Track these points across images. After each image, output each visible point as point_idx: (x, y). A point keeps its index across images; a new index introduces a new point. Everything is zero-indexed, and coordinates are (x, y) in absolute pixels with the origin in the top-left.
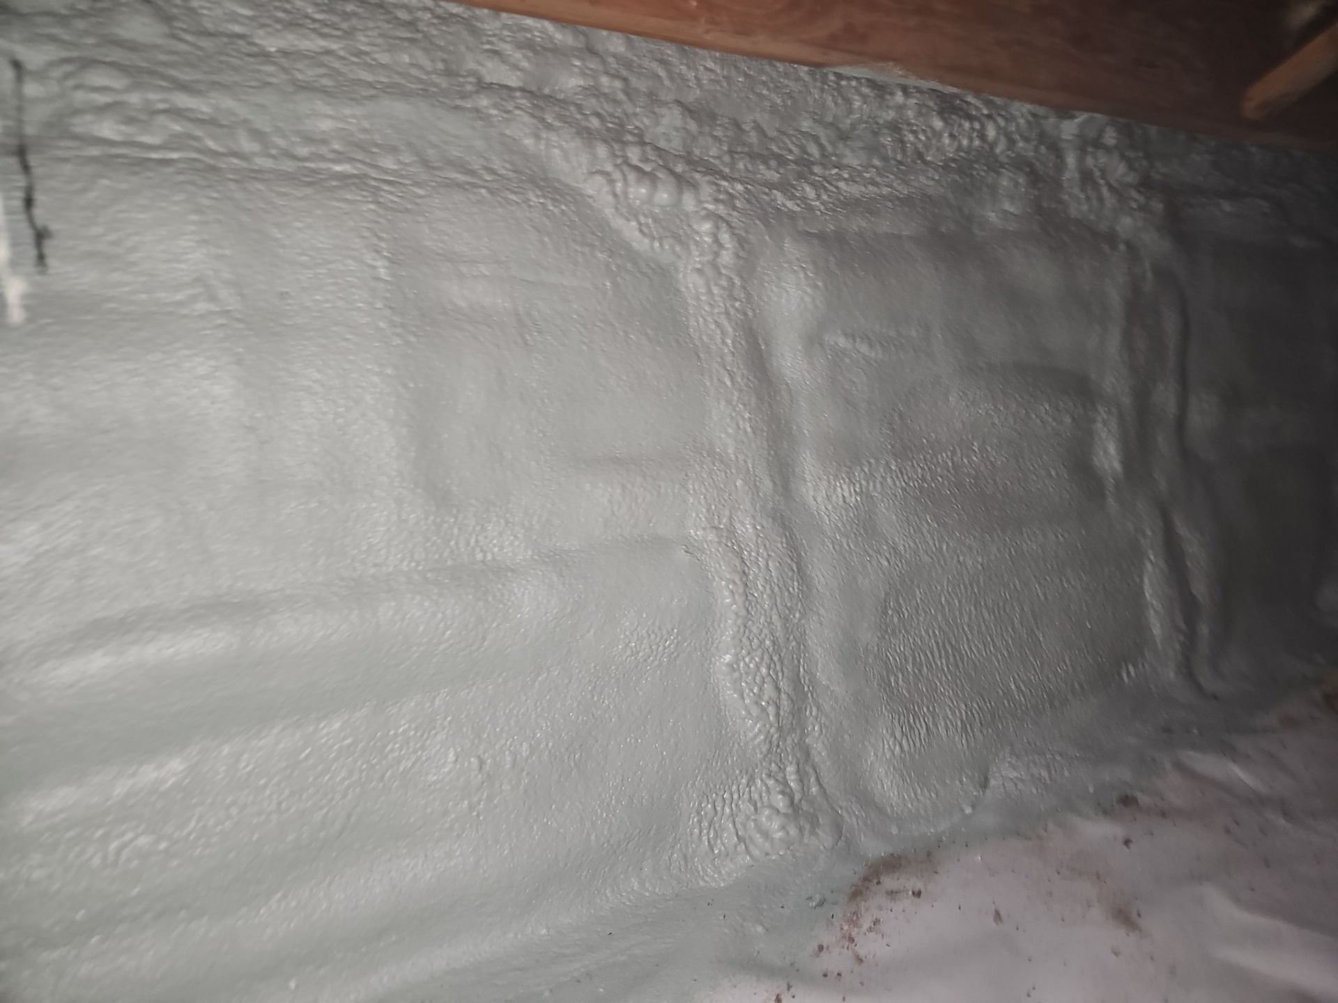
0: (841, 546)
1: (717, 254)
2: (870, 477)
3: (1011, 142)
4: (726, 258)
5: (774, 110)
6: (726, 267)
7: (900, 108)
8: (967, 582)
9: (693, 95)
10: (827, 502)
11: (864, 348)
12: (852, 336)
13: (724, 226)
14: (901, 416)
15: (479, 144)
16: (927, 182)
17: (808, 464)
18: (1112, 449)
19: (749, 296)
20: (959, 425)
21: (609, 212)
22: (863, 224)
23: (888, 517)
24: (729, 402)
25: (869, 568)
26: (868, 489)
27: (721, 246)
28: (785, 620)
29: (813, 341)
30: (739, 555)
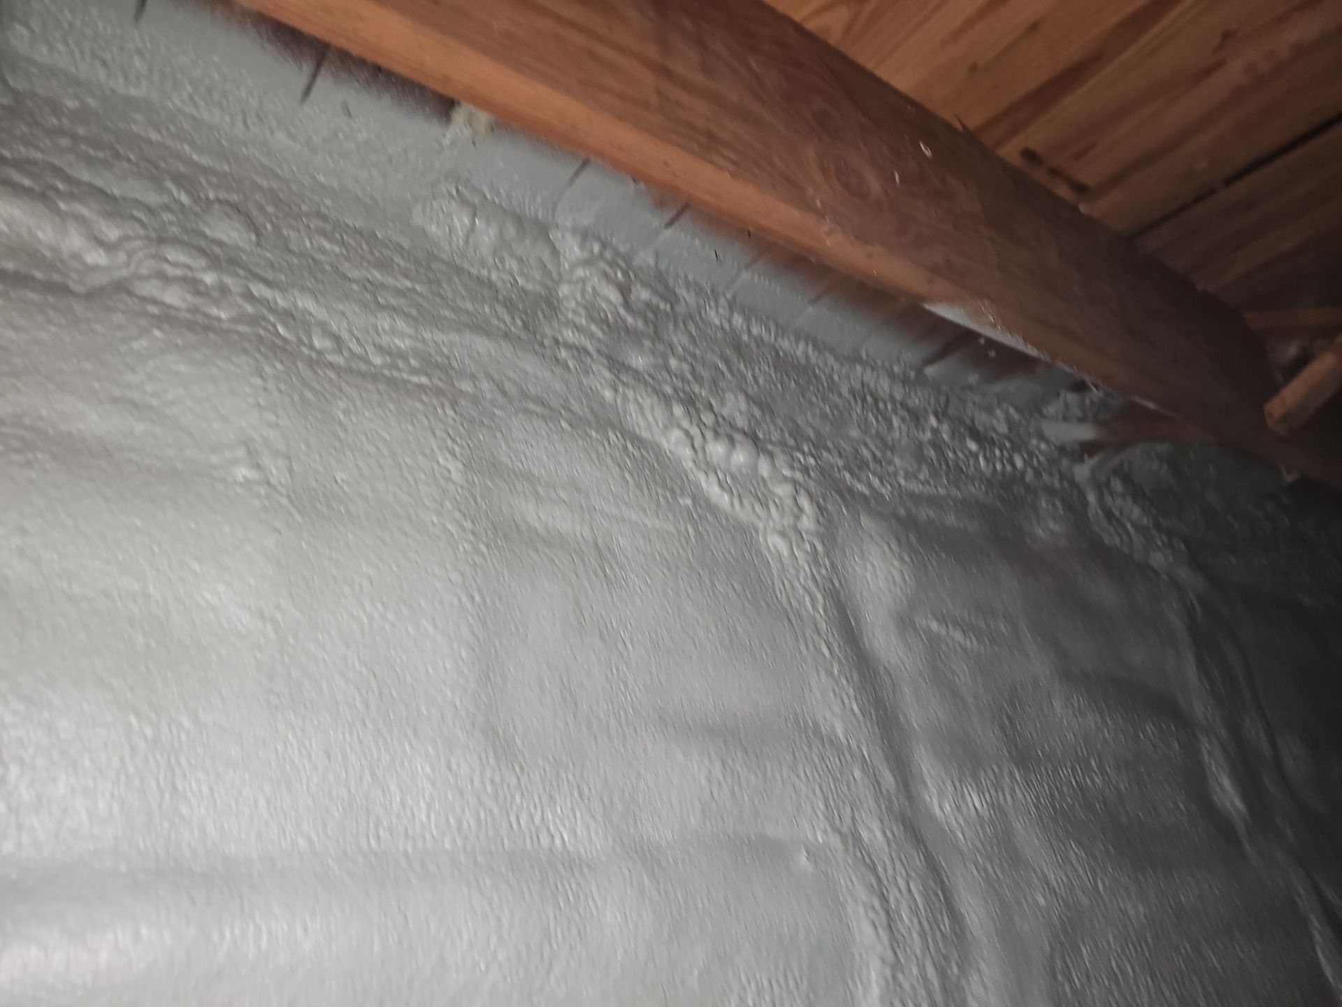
0: (986, 871)
1: (797, 518)
2: (998, 787)
3: (1037, 473)
4: (807, 523)
5: (824, 416)
6: (808, 532)
7: (935, 432)
8: (1134, 938)
9: (753, 390)
10: (956, 813)
11: (958, 636)
12: (943, 620)
13: (802, 492)
14: (1009, 718)
15: (558, 386)
16: (975, 491)
17: (926, 764)
18: (1226, 783)
19: (833, 565)
20: (1070, 737)
21: (689, 464)
22: (931, 513)
23: (1030, 840)
24: (830, 673)
25: (1026, 907)
26: (998, 800)
27: (801, 510)
28: (942, 974)
29: (905, 623)
30: (874, 870)
